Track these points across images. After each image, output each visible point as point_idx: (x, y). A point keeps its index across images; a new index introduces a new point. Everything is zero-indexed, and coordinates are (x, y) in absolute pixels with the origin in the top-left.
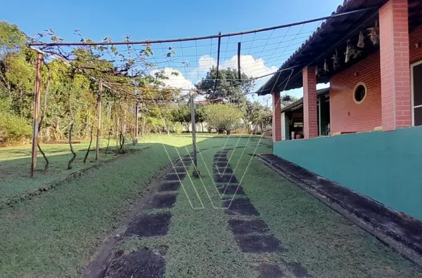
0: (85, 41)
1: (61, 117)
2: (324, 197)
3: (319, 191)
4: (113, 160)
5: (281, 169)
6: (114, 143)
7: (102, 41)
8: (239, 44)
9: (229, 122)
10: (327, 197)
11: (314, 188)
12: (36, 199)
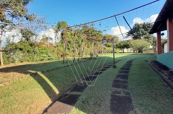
0: (75, 25)
1: (77, 48)
2: (167, 77)
3: (166, 75)
4: (87, 61)
5: (155, 67)
6: (89, 56)
7: (80, 24)
8: (124, 17)
9: (142, 47)
10: (168, 77)
11: (164, 74)
12: (63, 68)
